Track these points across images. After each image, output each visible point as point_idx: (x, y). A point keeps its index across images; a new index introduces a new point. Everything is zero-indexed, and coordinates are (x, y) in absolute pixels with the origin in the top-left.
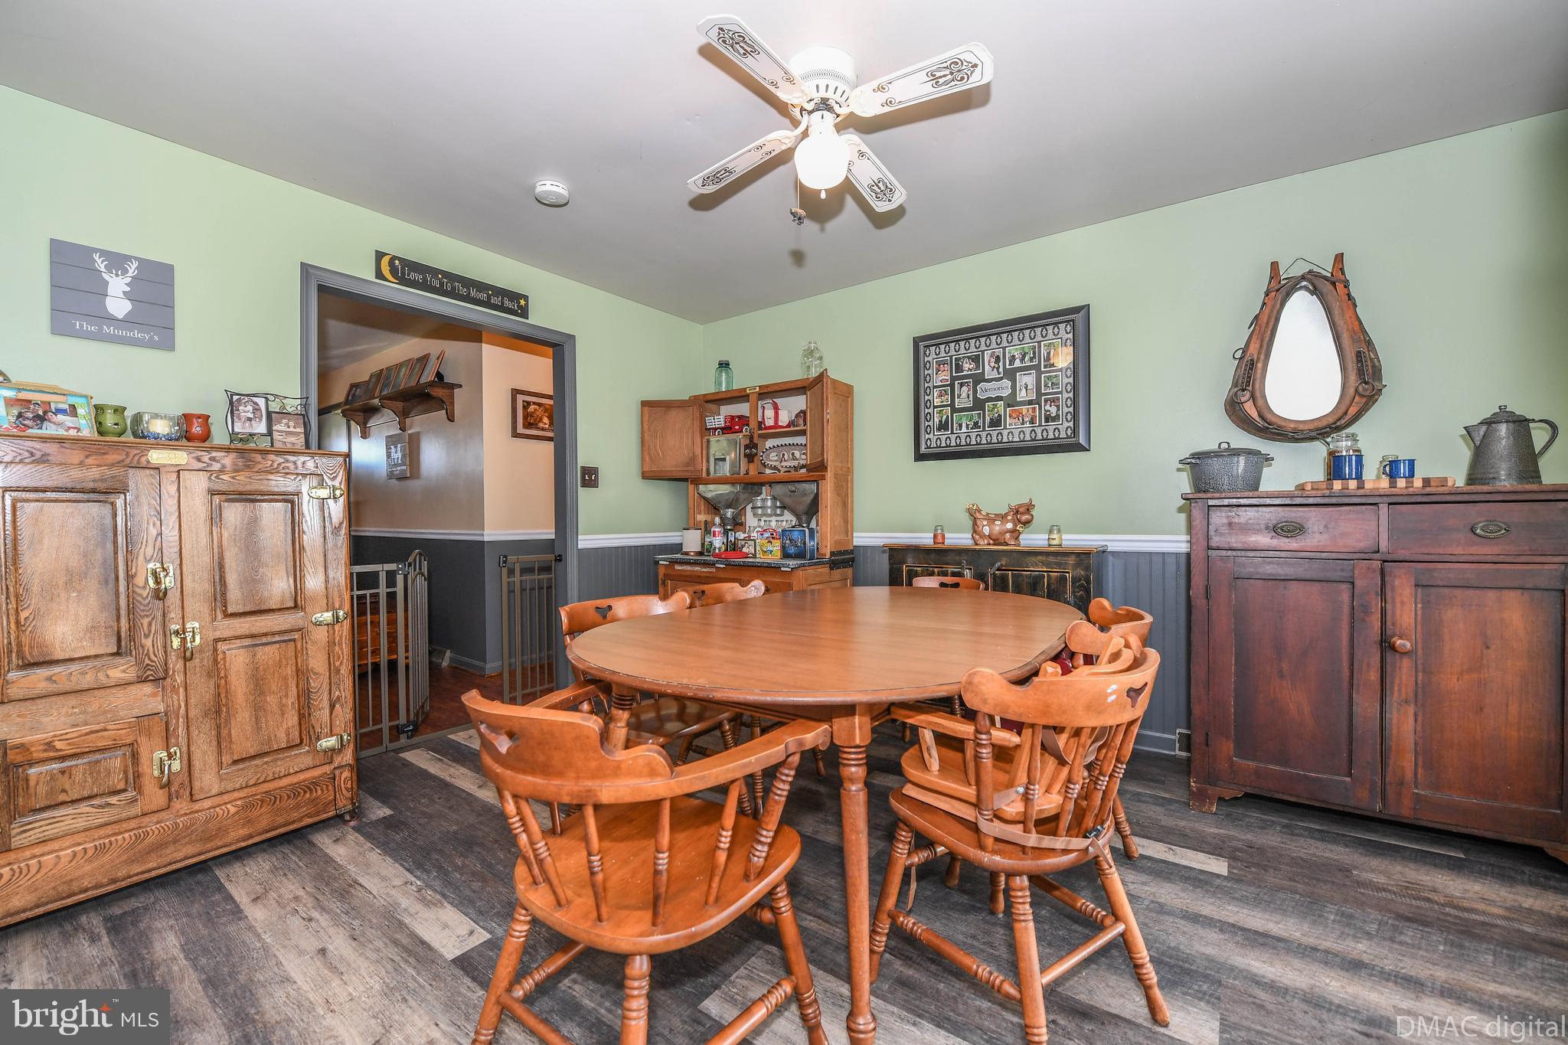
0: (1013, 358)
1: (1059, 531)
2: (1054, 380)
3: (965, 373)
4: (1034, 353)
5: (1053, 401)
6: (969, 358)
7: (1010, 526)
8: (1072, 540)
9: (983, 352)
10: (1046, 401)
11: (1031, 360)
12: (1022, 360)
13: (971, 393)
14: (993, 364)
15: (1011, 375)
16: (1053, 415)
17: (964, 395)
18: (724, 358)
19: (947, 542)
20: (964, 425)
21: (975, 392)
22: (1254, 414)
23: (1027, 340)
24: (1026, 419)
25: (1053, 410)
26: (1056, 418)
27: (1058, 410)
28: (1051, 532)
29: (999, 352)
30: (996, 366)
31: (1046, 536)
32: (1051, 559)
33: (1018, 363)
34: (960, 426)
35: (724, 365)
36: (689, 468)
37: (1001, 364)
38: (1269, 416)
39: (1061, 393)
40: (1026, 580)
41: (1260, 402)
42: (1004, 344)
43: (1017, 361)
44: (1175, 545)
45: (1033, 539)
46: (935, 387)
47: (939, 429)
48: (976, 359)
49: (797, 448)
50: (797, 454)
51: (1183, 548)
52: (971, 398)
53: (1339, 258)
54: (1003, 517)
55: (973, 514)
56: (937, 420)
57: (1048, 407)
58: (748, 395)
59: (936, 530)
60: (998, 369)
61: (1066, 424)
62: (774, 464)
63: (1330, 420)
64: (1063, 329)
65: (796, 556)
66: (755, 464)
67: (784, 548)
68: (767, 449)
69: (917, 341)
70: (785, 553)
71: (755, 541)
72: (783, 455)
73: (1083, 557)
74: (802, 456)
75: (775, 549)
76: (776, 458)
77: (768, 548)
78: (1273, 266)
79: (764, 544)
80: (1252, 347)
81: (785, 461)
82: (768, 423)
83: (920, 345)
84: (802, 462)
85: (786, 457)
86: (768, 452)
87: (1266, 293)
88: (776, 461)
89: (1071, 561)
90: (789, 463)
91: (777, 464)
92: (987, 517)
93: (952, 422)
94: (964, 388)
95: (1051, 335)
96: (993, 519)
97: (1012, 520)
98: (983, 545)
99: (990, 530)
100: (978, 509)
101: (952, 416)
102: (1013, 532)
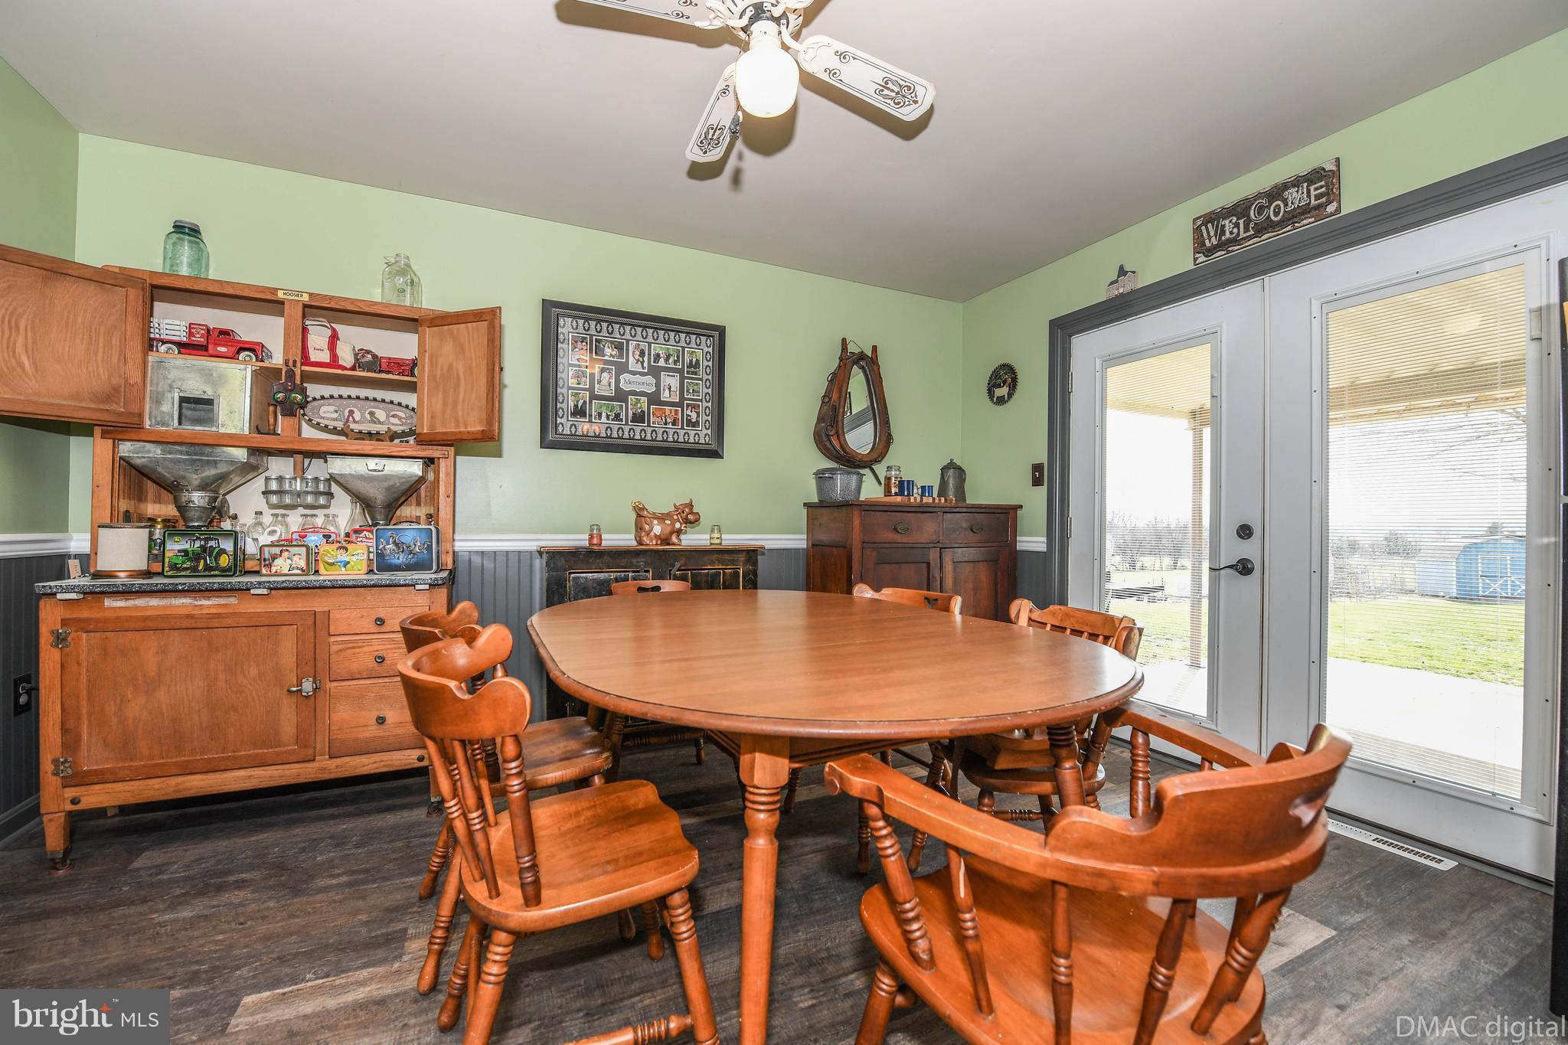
0: (658, 356)
1: (720, 531)
2: (695, 387)
3: (606, 358)
4: (678, 357)
5: (694, 407)
6: (611, 342)
7: (678, 525)
8: (730, 540)
9: (628, 341)
10: (688, 405)
11: (675, 362)
12: (667, 360)
13: (613, 381)
14: (637, 357)
15: (655, 372)
16: (693, 420)
17: (605, 382)
18: (188, 218)
19: (604, 543)
20: (604, 415)
21: (617, 382)
22: (838, 446)
23: (672, 342)
24: (669, 420)
25: (694, 416)
26: (695, 424)
27: (698, 416)
28: (712, 531)
29: (644, 346)
30: (641, 359)
31: (708, 537)
32: (727, 557)
33: (662, 363)
34: (600, 415)
35: (186, 231)
36: (114, 407)
37: (646, 359)
38: (848, 450)
39: (701, 401)
40: (704, 579)
41: (842, 439)
42: (650, 339)
43: (662, 360)
44: (789, 542)
45: (694, 538)
46: (571, 365)
47: (574, 414)
48: (619, 347)
49: (382, 405)
50: (381, 415)
51: (803, 545)
52: (613, 387)
54: (668, 515)
55: (640, 512)
56: (571, 404)
57: (689, 412)
58: (282, 303)
59: (592, 530)
60: (643, 363)
61: (705, 431)
62: (332, 424)
63: (875, 455)
64: (703, 342)
65: (409, 567)
66: (297, 420)
67: (380, 555)
68: (314, 399)
69: (548, 305)
70: (382, 563)
71: (307, 547)
72: (351, 413)
73: (752, 554)
74: (392, 420)
75: (354, 558)
76: (335, 415)
77: (339, 558)
78: (844, 341)
79: (330, 553)
80: (835, 396)
81: (355, 421)
82: (314, 357)
83: (552, 311)
84: (394, 428)
85: (357, 416)
86: (316, 403)
87: (841, 359)
88: (335, 420)
89: (742, 558)
90: (365, 427)
91: (340, 425)
92: (655, 516)
93: (591, 409)
94: (605, 375)
95: (693, 345)
96: (662, 518)
97: (678, 520)
98: (651, 544)
99: (657, 529)
100: (643, 509)
101: (590, 402)
102: (679, 532)
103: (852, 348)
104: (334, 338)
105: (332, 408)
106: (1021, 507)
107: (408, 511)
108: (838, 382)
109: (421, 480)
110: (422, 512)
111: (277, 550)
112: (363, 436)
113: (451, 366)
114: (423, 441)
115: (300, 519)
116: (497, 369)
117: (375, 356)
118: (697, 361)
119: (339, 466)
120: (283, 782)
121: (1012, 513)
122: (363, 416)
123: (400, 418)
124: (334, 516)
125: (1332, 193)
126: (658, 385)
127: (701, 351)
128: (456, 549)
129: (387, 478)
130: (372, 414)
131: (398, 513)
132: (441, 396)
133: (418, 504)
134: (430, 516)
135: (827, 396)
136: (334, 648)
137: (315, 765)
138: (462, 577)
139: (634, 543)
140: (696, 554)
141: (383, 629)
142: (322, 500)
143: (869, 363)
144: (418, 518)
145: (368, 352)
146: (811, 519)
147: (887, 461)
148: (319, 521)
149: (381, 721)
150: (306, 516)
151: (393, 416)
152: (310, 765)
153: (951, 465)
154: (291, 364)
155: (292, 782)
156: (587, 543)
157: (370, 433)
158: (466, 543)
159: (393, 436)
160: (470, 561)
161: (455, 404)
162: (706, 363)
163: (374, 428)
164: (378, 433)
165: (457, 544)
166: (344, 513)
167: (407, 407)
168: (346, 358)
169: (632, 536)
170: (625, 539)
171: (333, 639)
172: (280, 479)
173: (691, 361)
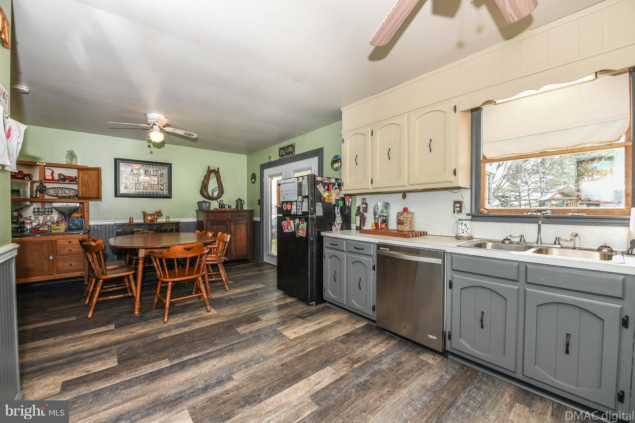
0: (151, 172)
1: (169, 218)
2: (162, 180)
3: (134, 173)
4: (157, 172)
7: (156, 217)
8: (172, 220)
10: (160, 185)
12: (153, 173)
13: (137, 179)
14: (144, 172)
15: (150, 176)
17: (134, 179)
19: (134, 222)
20: (134, 188)
22: (206, 194)
23: (155, 168)
24: (154, 189)
25: (162, 187)
26: (163, 190)
27: (164, 187)
28: (167, 218)
29: (146, 169)
31: (165, 219)
32: (170, 224)
37: (147, 173)
38: (209, 195)
39: (164, 183)
40: (163, 230)
41: (207, 192)
42: (148, 168)
45: (161, 220)
46: (123, 176)
49: (67, 189)
50: (67, 192)
51: (195, 221)
52: (137, 181)
53: (218, 168)
54: (153, 214)
55: (145, 215)
56: (124, 186)
57: (161, 187)
58: (38, 165)
59: (130, 219)
61: (166, 191)
62: (53, 194)
63: (217, 197)
64: (165, 168)
65: (77, 229)
66: (43, 194)
67: (69, 227)
68: (48, 188)
69: (116, 160)
70: (69, 229)
71: (48, 225)
72: (58, 191)
73: (177, 224)
74: (70, 193)
75: (61, 228)
76: (54, 192)
77: (57, 228)
78: (209, 166)
79: (54, 226)
80: (206, 181)
81: (59, 194)
82: (47, 178)
83: (117, 162)
84: (71, 195)
85: (60, 192)
86: (48, 190)
87: (208, 172)
88: (54, 193)
89: (174, 225)
90: (63, 195)
91: (55, 195)
92: (149, 215)
93: (130, 187)
94: (134, 177)
95: (162, 169)
96: (151, 215)
97: (156, 216)
98: (148, 222)
99: (149, 218)
100: (146, 213)
101: (130, 185)
102: (156, 219)
103: (211, 168)
104: (53, 172)
105: (53, 191)
106: (254, 210)
107: (75, 215)
108: (207, 179)
109: (79, 207)
110: (79, 215)
111: (40, 226)
112: (61, 197)
113: (87, 181)
114: (80, 198)
115: (43, 218)
116: (100, 182)
117: (64, 176)
118: (163, 173)
119: (55, 205)
120: (45, 280)
121: (252, 212)
122: (62, 192)
123: (72, 192)
124: (53, 217)
125: (294, 150)
126: (151, 180)
127: (165, 171)
128: (90, 224)
129: (69, 207)
130: (64, 192)
131: (72, 216)
132: (85, 188)
133: (78, 213)
134: (81, 217)
135: (204, 181)
136: (58, 249)
137: (54, 276)
138: (92, 231)
139: (143, 222)
140: (162, 224)
141: (71, 244)
142: (50, 213)
143: (217, 173)
144: (78, 217)
145: (62, 175)
146: (197, 214)
147: (221, 199)
148: (49, 218)
149: (71, 265)
150: (44, 217)
151: (71, 192)
152: (52, 276)
153: (239, 199)
154: (41, 180)
155: (47, 280)
156: (129, 222)
157: (64, 196)
158: (92, 223)
159: (70, 197)
160: (94, 228)
161: (89, 190)
162: (165, 174)
163: (65, 195)
164: (66, 196)
165: (90, 223)
166: (55, 216)
167: (74, 189)
168: (56, 177)
169: (143, 220)
170: (141, 221)
171: (57, 246)
172: (38, 208)
173: (161, 173)
